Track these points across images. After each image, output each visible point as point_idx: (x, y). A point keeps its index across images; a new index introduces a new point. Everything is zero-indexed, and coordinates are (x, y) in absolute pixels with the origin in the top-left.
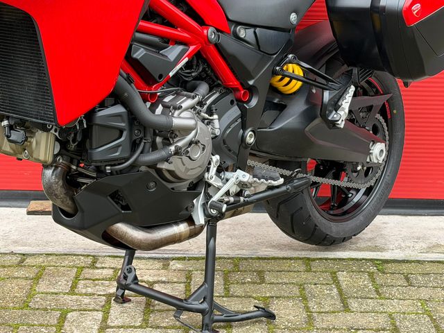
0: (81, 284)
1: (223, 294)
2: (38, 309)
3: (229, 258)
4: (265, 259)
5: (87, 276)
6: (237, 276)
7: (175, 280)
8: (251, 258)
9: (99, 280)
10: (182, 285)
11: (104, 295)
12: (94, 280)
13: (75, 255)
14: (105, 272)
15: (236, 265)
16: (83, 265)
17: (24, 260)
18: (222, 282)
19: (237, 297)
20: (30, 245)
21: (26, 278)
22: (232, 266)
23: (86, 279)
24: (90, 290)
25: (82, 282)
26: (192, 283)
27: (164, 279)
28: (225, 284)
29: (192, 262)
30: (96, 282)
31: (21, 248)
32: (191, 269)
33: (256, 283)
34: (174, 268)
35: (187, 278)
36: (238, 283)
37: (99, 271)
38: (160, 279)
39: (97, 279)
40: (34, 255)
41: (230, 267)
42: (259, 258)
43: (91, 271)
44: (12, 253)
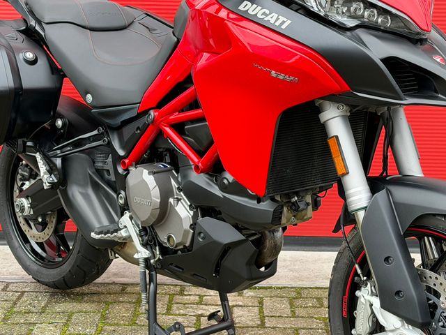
0: (175, 307)
1: (290, 315)
2: (143, 325)
3: (292, 288)
4: (322, 288)
5: (178, 301)
6: (300, 302)
7: (250, 304)
8: (311, 288)
9: (188, 304)
10: (256, 308)
11: (194, 316)
12: (184, 304)
13: (165, 285)
14: (192, 298)
15: (298, 293)
16: (173, 292)
17: (126, 288)
18: (289, 306)
19: (302, 317)
20: (127, 277)
21: (130, 302)
22: (295, 293)
23: (178, 303)
24: (182, 312)
25: (175, 305)
26: (264, 307)
27: (241, 303)
28: (291, 308)
29: (261, 290)
30: (187, 305)
31: (121, 279)
32: (261, 296)
33: (316, 307)
34: (247, 295)
35: (259, 303)
36: (301, 307)
37: (188, 297)
38: (237, 304)
39: (186, 304)
40: (132, 284)
41: (294, 295)
42: (317, 288)
43: (181, 297)
44: (114, 283)
